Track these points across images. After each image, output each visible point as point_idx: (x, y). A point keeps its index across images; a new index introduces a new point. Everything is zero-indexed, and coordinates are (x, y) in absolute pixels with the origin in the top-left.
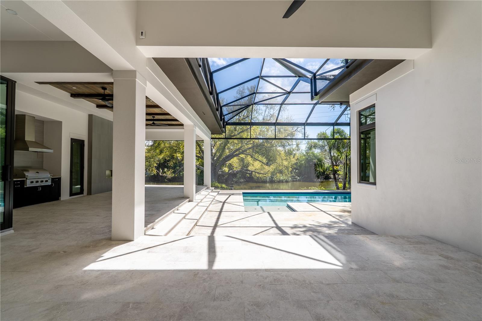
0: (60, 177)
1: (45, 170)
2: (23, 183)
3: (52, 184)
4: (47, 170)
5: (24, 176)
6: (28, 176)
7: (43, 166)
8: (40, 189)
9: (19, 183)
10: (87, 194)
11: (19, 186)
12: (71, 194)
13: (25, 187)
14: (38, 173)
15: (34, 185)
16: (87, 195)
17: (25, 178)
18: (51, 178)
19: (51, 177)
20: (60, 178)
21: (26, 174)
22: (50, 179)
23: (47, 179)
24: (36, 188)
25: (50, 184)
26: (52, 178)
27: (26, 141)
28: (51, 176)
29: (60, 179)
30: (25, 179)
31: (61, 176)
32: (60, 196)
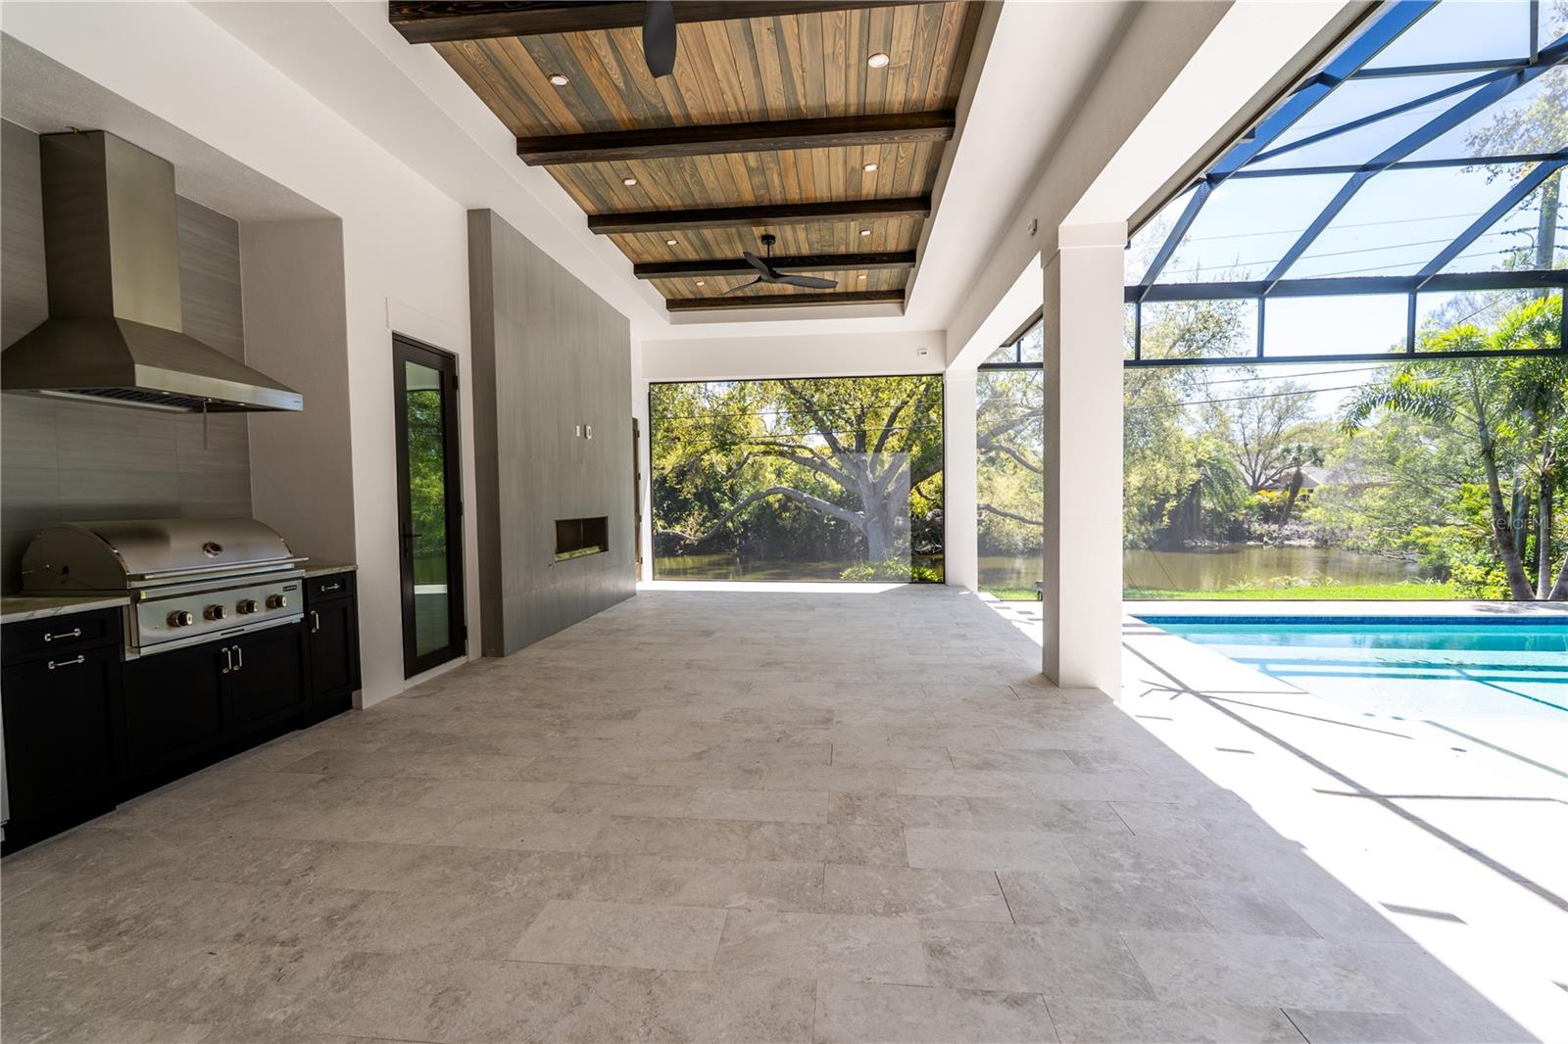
0: (350, 569)
1: (264, 529)
2: (109, 628)
3: (308, 620)
4: (274, 531)
5: (118, 581)
6: (141, 578)
7: (250, 504)
8: (235, 662)
9: (77, 632)
10: (480, 655)
11: (81, 659)
12: (414, 664)
13: (129, 657)
14: (216, 548)
15: (197, 631)
16: (484, 655)
17: (121, 592)
18: (298, 583)
19: (302, 573)
20: (353, 574)
21: (134, 561)
22: (293, 588)
23: (277, 589)
24: (208, 654)
25: (296, 618)
26: (305, 581)
27: (118, 322)
28: (298, 566)
29: (348, 580)
30: (124, 601)
31: (353, 562)
32: (359, 687)
